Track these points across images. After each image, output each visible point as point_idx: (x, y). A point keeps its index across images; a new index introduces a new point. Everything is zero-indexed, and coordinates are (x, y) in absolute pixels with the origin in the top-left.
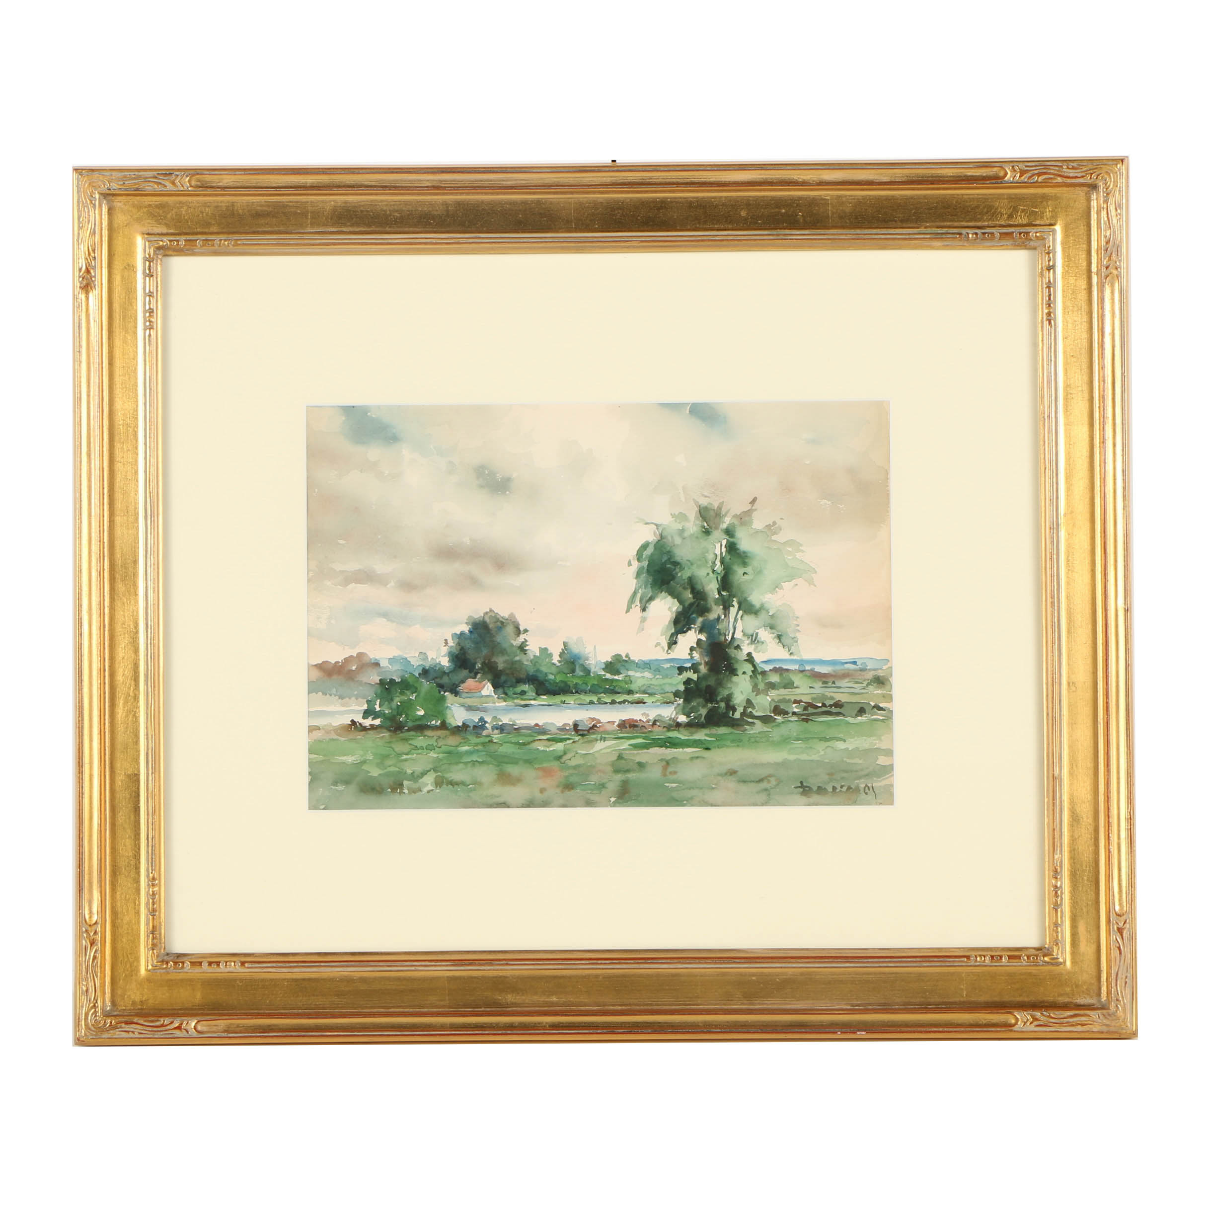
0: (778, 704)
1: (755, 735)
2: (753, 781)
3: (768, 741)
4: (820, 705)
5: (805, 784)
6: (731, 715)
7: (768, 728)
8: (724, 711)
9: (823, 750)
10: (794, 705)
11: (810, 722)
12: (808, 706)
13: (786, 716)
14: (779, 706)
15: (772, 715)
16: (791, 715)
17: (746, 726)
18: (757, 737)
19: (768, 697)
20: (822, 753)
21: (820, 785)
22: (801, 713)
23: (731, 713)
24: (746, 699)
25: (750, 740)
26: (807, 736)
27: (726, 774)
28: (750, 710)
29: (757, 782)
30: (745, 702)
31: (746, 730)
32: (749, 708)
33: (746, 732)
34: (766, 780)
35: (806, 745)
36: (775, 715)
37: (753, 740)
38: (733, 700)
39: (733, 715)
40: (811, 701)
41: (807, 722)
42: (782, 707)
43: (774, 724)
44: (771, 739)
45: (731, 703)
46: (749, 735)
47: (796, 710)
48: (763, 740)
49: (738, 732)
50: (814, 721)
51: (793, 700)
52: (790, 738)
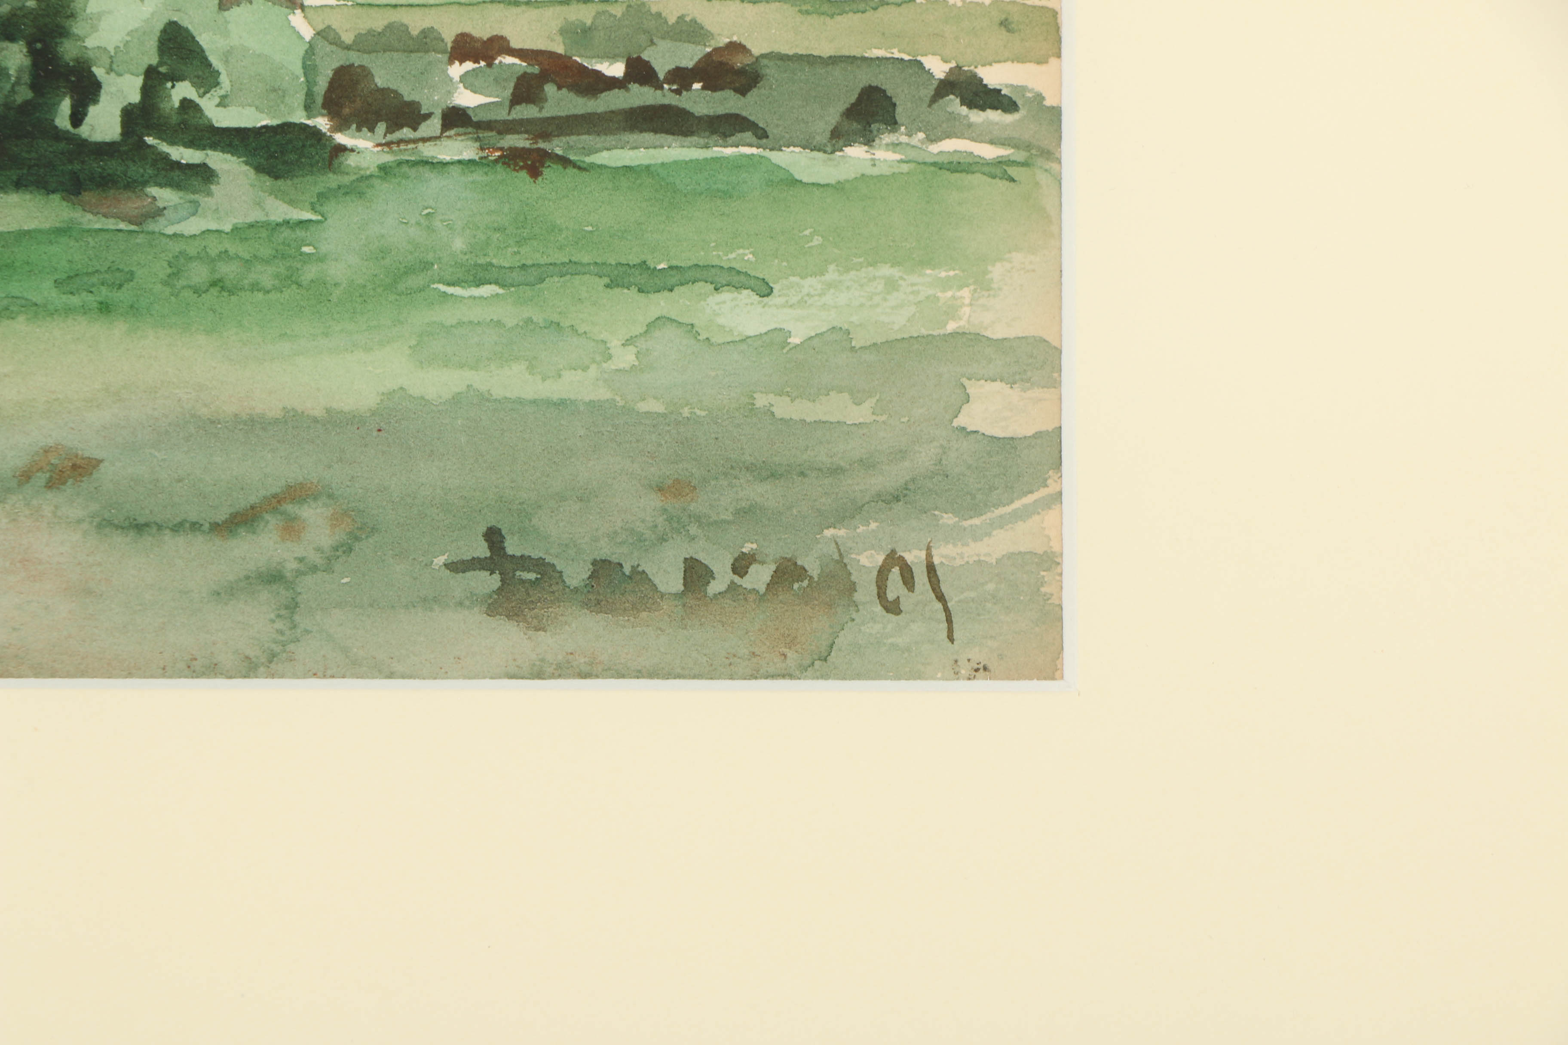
0: (356, 58)
1: (214, 247)
2: (195, 526)
3: (290, 279)
4: (616, 70)
5: (512, 547)
6: (62, 119)
7: (291, 202)
8: (25, 94)
9: (629, 342)
10: (457, 70)
11: (551, 172)
12: (544, 77)
13: (406, 133)
14: (365, 73)
15: (322, 123)
16: (433, 126)
17: (153, 191)
18: (224, 255)
19: (297, 19)
20: (626, 358)
21: (605, 550)
22: (502, 115)
23: (65, 106)
24: (160, 26)
25: (175, 275)
26: (530, 254)
27: (25, 476)
28: (182, 91)
29: (216, 528)
30: (152, 44)
31: (159, 212)
32: (175, 78)
33: (151, 226)
34: (272, 521)
35: (527, 312)
36: (341, 125)
37: (199, 273)
38: (78, 28)
39: (77, 118)
40: (560, 49)
41: (535, 173)
42: (381, 80)
43: (332, 180)
44: (310, 272)
45: (68, 50)
46: (176, 247)
47: (466, 99)
48: (265, 275)
49: (111, 224)
50: (574, 165)
51: (449, 37)
52: (426, 266)
